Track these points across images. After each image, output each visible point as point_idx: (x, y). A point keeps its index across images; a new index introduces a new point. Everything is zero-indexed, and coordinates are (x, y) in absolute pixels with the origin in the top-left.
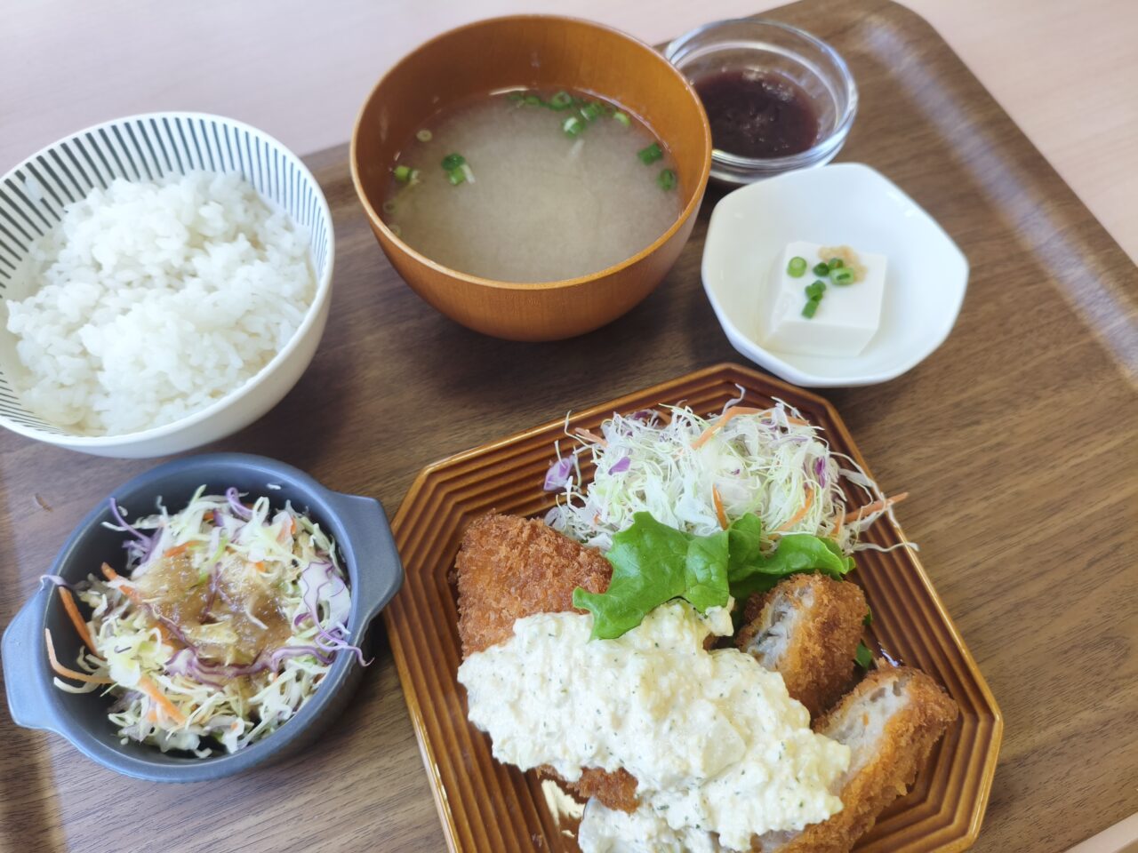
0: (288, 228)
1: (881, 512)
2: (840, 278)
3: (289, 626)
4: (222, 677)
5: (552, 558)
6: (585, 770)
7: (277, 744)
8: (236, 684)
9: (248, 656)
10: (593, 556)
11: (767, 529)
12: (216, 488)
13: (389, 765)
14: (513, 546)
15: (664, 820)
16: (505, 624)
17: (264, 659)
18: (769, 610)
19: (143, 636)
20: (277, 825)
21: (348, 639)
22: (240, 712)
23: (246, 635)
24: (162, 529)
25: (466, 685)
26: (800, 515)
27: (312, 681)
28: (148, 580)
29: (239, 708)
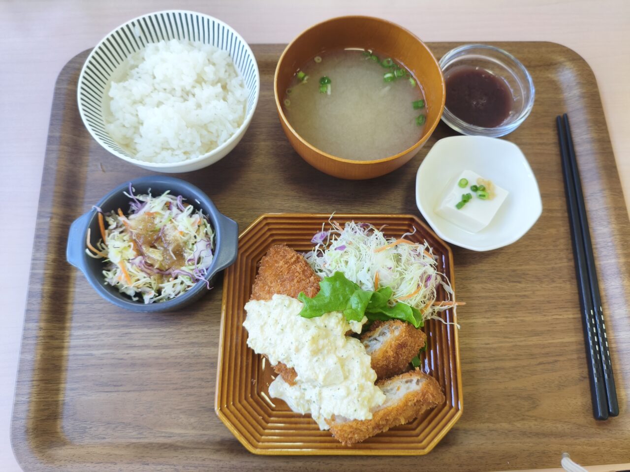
0: (241, 86)
1: (451, 307)
2: (480, 196)
3: (185, 261)
4: (152, 272)
5: (300, 274)
6: (279, 363)
7: (164, 307)
8: (156, 276)
9: (165, 268)
10: (316, 280)
11: (395, 296)
12: (174, 193)
13: (207, 329)
14: (286, 263)
15: (304, 394)
16: (270, 293)
17: (170, 271)
18: (380, 330)
19: (126, 244)
20: (155, 336)
21: (205, 276)
22: (155, 288)
23: (167, 259)
24: (147, 203)
25: (247, 311)
26: (410, 296)
27: (186, 287)
28: (134, 222)
29: (155, 286)
